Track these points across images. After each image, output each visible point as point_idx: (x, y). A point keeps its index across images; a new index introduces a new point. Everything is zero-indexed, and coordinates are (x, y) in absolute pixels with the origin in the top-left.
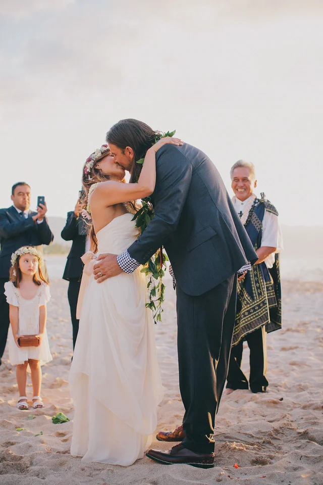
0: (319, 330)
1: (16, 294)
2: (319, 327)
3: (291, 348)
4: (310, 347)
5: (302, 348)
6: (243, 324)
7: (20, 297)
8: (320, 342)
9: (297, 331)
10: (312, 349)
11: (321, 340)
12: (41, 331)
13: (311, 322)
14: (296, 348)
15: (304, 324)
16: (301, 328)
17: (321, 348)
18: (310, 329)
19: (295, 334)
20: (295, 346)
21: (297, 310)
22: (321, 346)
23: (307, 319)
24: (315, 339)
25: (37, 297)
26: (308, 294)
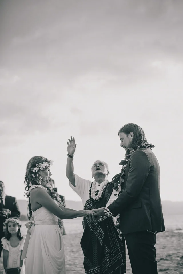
0: (179, 259)
1: (8, 244)
2: (178, 257)
3: (165, 270)
4: (176, 269)
5: (171, 269)
6: (109, 266)
7: (10, 246)
8: (181, 265)
9: (167, 260)
10: (177, 270)
11: (181, 264)
12: (21, 265)
13: (173, 254)
14: (168, 269)
15: (170, 255)
16: (168, 258)
17: (182, 269)
18: (173, 258)
19: (166, 261)
20: (167, 268)
21: (164, 248)
22: (182, 268)
23: (171, 252)
24: (178, 264)
25: (19, 245)
26: (168, 238)
